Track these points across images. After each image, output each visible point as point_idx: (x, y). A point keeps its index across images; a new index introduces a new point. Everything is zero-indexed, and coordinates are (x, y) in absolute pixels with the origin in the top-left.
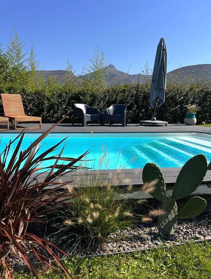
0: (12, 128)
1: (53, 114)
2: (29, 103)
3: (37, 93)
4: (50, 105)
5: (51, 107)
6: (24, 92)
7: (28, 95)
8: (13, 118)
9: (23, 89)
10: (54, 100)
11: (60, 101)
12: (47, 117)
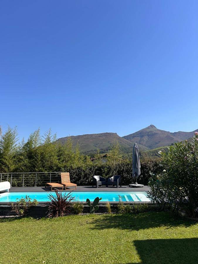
0: (64, 189)
1: (86, 180)
2: (74, 174)
3: (79, 168)
4: (85, 174)
5: (86, 175)
6: (71, 168)
7: (73, 170)
8: (65, 185)
9: (71, 166)
10: (87, 171)
11: (90, 171)
12: (83, 181)
